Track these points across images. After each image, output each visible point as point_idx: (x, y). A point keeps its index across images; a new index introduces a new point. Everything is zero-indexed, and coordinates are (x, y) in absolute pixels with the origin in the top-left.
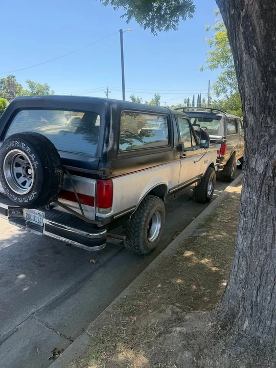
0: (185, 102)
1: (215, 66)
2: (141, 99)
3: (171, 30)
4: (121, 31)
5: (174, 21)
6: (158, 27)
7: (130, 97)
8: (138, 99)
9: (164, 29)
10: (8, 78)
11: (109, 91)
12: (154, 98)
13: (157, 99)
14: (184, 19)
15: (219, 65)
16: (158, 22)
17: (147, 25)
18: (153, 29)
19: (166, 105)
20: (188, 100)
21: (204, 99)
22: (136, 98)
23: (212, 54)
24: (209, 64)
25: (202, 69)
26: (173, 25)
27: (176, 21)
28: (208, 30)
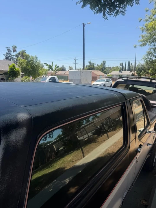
0: (120, 65)
1: (145, 45)
2: (95, 63)
3: (120, 15)
4: (84, 24)
5: (122, 7)
6: (108, 13)
7: (89, 62)
8: (93, 63)
9: (113, 14)
10: (22, 51)
11: (76, 59)
12: (102, 62)
13: (104, 63)
14: (132, 5)
15: (147, 44)
16: (109, 8)
17: (99, 11)
18: (104, 14)
19: (109, 67)
20: (123, 64)
21: (132, 63)
22: (92, 63)
23: (143, 37)
24: (141, 43)
25: (135, 47)
26: (122, 11)
27: (124, 7)
28: (140, 21)
